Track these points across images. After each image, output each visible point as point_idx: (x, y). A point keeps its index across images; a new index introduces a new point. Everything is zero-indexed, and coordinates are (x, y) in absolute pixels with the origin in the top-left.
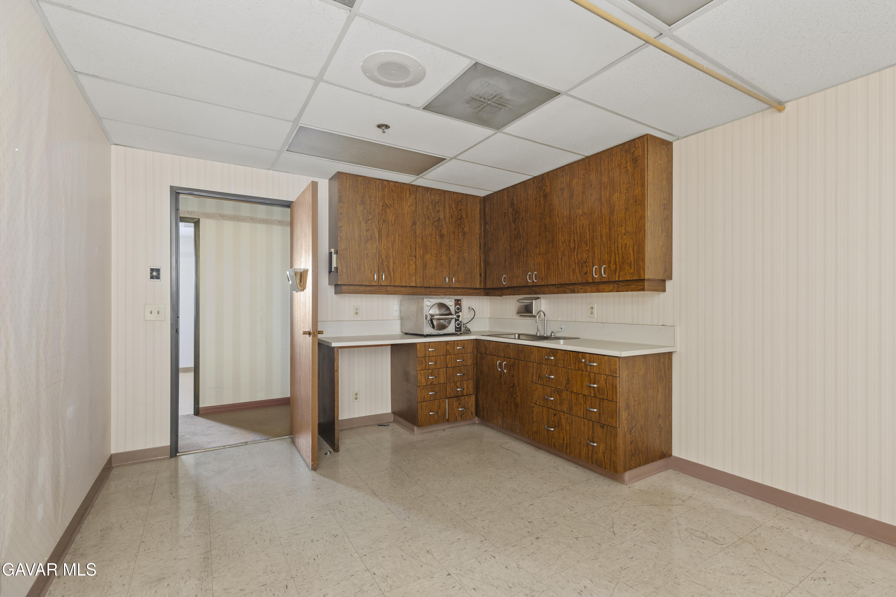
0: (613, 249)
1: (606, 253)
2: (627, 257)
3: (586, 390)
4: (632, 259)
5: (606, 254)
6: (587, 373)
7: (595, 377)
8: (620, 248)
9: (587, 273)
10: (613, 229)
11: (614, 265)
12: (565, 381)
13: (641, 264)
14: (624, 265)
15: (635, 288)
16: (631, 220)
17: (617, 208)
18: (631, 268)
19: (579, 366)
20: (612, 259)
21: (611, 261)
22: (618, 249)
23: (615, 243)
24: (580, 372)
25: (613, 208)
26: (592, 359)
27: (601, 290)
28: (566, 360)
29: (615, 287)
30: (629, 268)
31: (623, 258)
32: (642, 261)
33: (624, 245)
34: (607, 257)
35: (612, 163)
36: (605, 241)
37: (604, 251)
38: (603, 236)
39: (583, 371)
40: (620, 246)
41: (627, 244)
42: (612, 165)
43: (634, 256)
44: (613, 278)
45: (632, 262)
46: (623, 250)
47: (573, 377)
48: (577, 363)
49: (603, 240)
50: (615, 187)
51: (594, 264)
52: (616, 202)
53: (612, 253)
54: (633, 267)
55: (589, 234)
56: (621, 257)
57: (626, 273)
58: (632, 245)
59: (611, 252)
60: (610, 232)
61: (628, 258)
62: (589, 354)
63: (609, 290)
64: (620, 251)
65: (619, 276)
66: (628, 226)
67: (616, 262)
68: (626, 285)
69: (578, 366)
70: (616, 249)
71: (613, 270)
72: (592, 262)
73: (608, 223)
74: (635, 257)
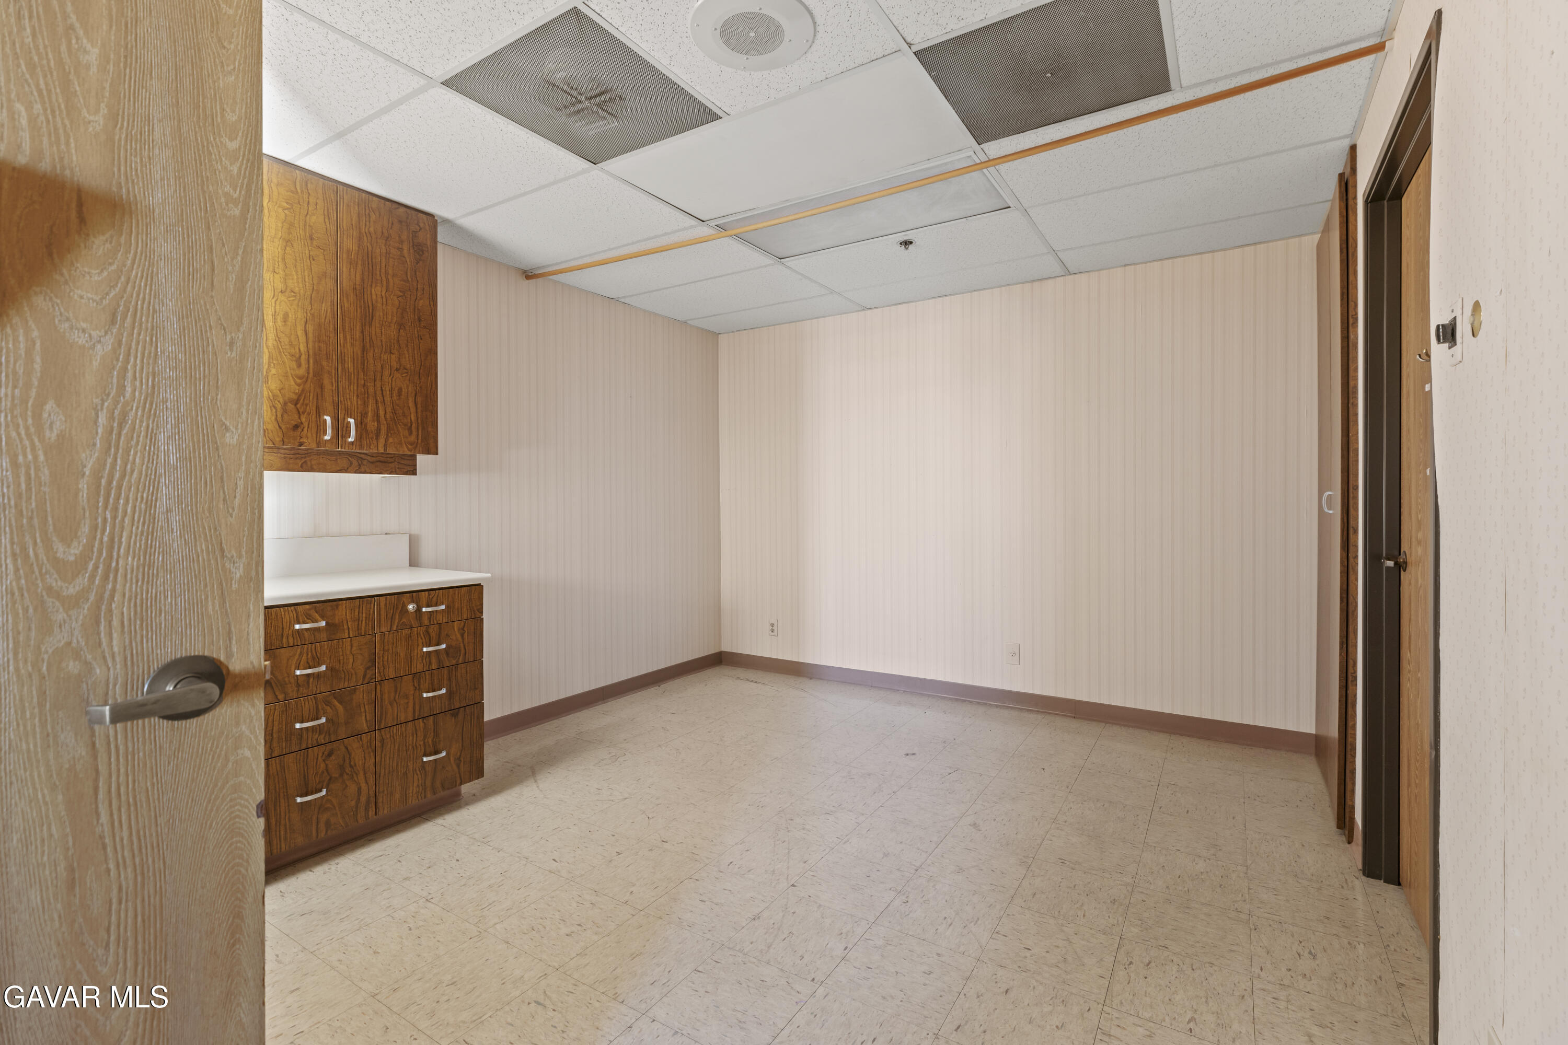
0: (371, 390)
1: (355, 395)
2: (404, 412)
3: (418, 663)
4: (413, 418)
5: (355, 398)
6: (423, 629)
7: (440, 632)
8: (388, 392)
9: (302, 426)
10: (372, 351)
11: (373, 421)
12: (361, 664)
13: (430, 429)
14: (396, 426)
15: (398, 468)
16: (410, 348)
17: (380, 316)
18: (411, 433)
19: (404, 620)
20: (370, 409)
21: (366, 413)
22: (382, 393)
23: (375, 380)
24: (405, 632)
25: (371, 311)
26: (435, 599)
27: (315, 467)
28: (364, 619)
29: (351, 464)
30: (406, 433)
31: (394, 412)
32: (432, 425)
33: (397, 389)
34: (357, 402)
35: (368, 223)
36: (351, 370)
37: (350, 390)
38: (346, 358)
39: (411, 628)
40: (387, 388)
41: (403, 390)
42: (370, 227)
43: (417, 412)
44: (372, 447)
45: (414, 425)
46: (395, 398)
47: (386, 648)
48: (397, 616)
49: (346, 366)
50: (376, 274)
51: (321, 411)
52: (377, 301)
53: (368, 398)
54: (414, 433)
55: (304, 340)
56: (389, 409)
57: (401, 441)
58: (413, 395)
59: (366, 395)
60: (363, 354)
61: (404, 415)
62: (427, 593)
63: (338, 468)
64: (388, 399)
65: (385, 445)
66: (405, 358)
67: (378, 416)
68: (377, 462)
69: (399, 623)
70: (379, 393)
71: (372, 432)
72: (315, 406)
73: (357, 336)
74: (419, 416)
